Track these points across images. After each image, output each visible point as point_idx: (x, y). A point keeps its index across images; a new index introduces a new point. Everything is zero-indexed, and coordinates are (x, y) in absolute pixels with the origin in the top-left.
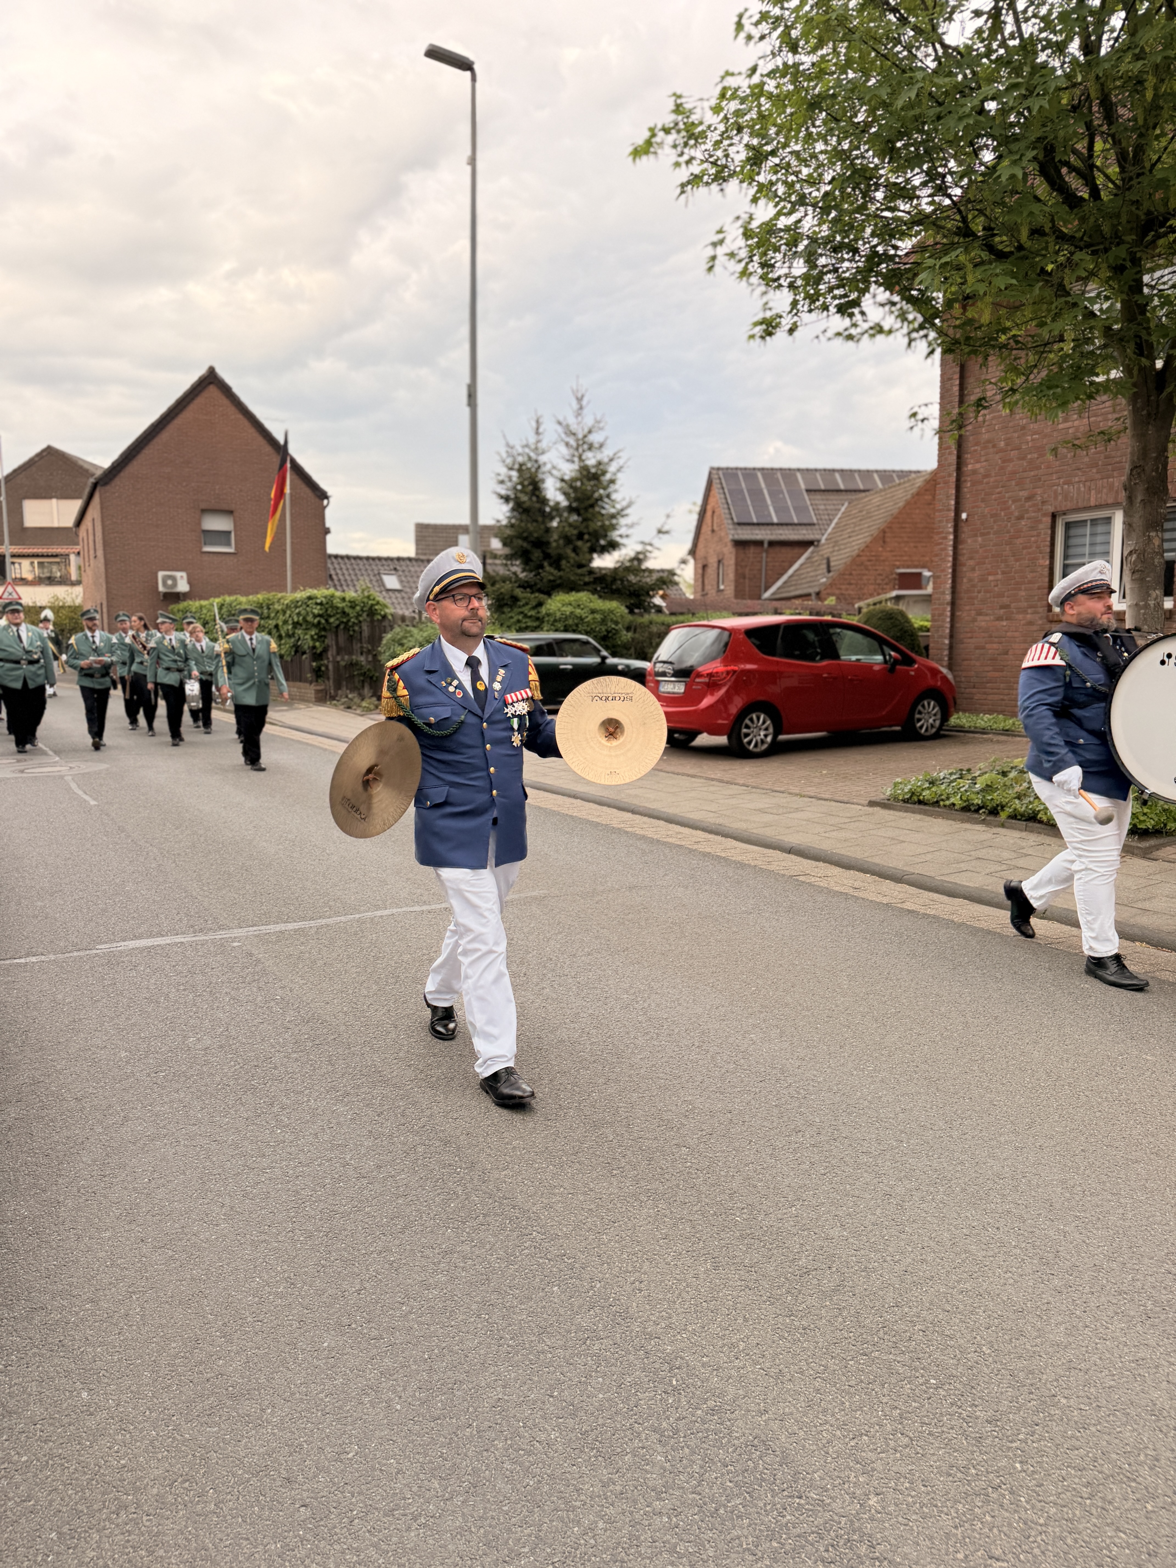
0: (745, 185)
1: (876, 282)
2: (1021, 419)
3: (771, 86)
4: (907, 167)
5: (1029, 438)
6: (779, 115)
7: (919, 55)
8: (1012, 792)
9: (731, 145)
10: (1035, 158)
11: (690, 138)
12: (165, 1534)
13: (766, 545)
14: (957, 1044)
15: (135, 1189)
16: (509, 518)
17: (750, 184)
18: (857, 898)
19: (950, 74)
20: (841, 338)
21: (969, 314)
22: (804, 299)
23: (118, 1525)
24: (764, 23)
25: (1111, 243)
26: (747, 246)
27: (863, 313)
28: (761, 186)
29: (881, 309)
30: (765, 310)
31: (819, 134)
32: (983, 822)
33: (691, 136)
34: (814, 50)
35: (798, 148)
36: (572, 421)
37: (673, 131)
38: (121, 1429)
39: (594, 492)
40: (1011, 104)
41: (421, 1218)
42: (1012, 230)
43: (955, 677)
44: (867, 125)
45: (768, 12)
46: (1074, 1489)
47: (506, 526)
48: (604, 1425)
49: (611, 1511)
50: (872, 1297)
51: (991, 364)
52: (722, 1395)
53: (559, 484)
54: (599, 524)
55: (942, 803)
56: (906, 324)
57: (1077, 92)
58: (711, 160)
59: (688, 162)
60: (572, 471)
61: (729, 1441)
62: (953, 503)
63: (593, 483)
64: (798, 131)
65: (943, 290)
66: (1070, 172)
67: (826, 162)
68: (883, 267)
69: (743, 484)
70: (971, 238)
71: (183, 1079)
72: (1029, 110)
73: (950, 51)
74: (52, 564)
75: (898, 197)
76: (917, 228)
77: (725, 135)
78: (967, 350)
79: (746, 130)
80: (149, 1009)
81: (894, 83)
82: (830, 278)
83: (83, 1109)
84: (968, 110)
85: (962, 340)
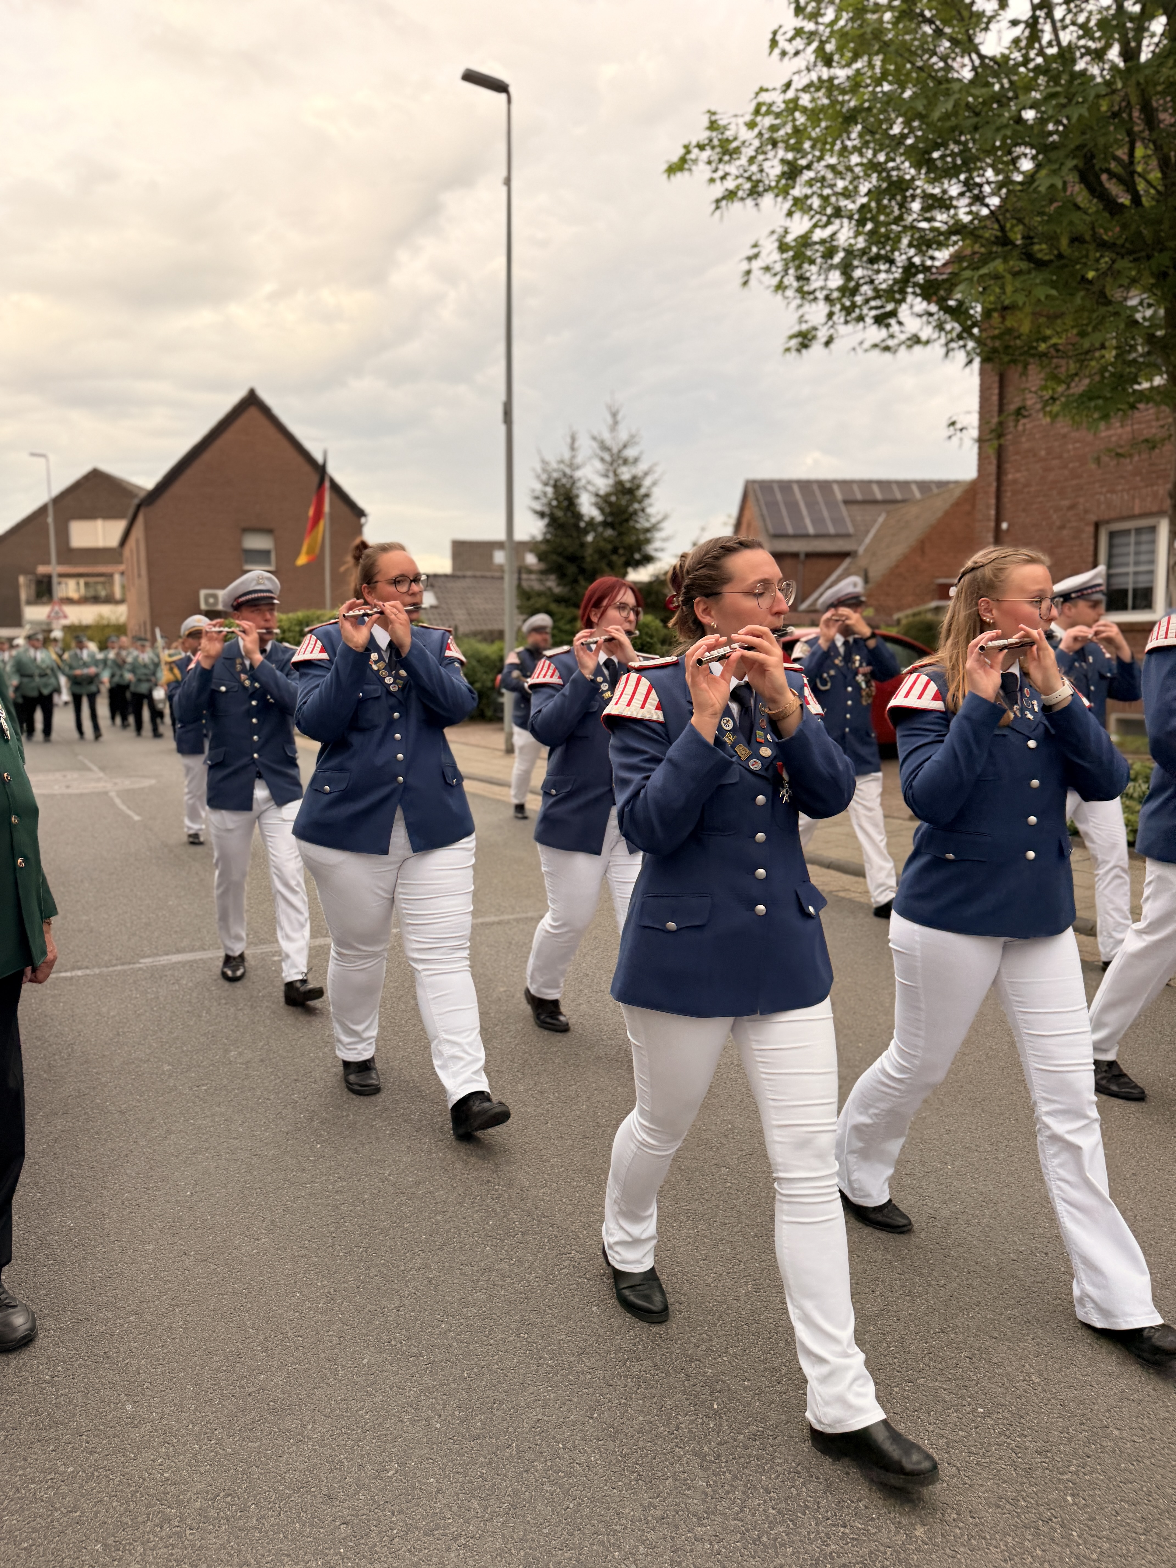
0: (780, 199)
1: (914, 293)
2: (1063, 427)
3: (805, 100)
4: (945, 177)
5: (1070, 447)
6: (814, 129)
7: (955, 65)
9: (766, 159)
10: (1076, 167)
11: (724, 154)
12: (208, 1549)
13: (802, 557)
15: (177, 1202)
16: (545, 534)
17: (785, 198)
19: (987, 84)
20: (877, 350)
21: (1008, 322)
22: (841, 310)
23: (161, 1539)
24: (798, 39)
25: (1153, 249)
26: (782, 259)
27: (900, 323)
28: (796, 201)
29: (918, 320)
30: (800, 323)
31: (854, 147)
33: (724, 153)
34: (848, 65)
35: (833, 161)
36: (606, 436)
37: (708, 148)
38: (165, 1442)
39: (628, 506)
40: (1050, 112)
41: (460, 1235)
42: (1052, 239)
44: (904, 137)
45: (802, 28)
46: (1128, 1524)
47: (541, 542)
48: (644, 1448)
49: (651, 1535)
50: (917, 1322)
51: (1030, 372)
52: (764, 1420)
53: (593, 500)
54: (634, 538)
56: (943, 334)
57: (1117, 98)
58: (746, 175)
59: (723, 178)
60: (606, 485)
61: (772, 1468)
62: (993, 512)
63: (627, 497)
64: (833, 144)
65: (981, 300)
66: (1110, 179)
67: (861, 174)
68: (920, 278)
69: (779, 497)
70: (1009, 247)
71: (225, 1092)
72: (1068, 118)
73: (987, 61)
74: (97, 583)
75: (935, 208)
76: (954, 238)
77: (760, 150)
78: (1006, 359)
79: (781, 145)
80: (192, 1023)
81: (930, 94)
82: (866, 290)
83: (127, 1122)
84: (1004, 120)
85: (1001, 349)
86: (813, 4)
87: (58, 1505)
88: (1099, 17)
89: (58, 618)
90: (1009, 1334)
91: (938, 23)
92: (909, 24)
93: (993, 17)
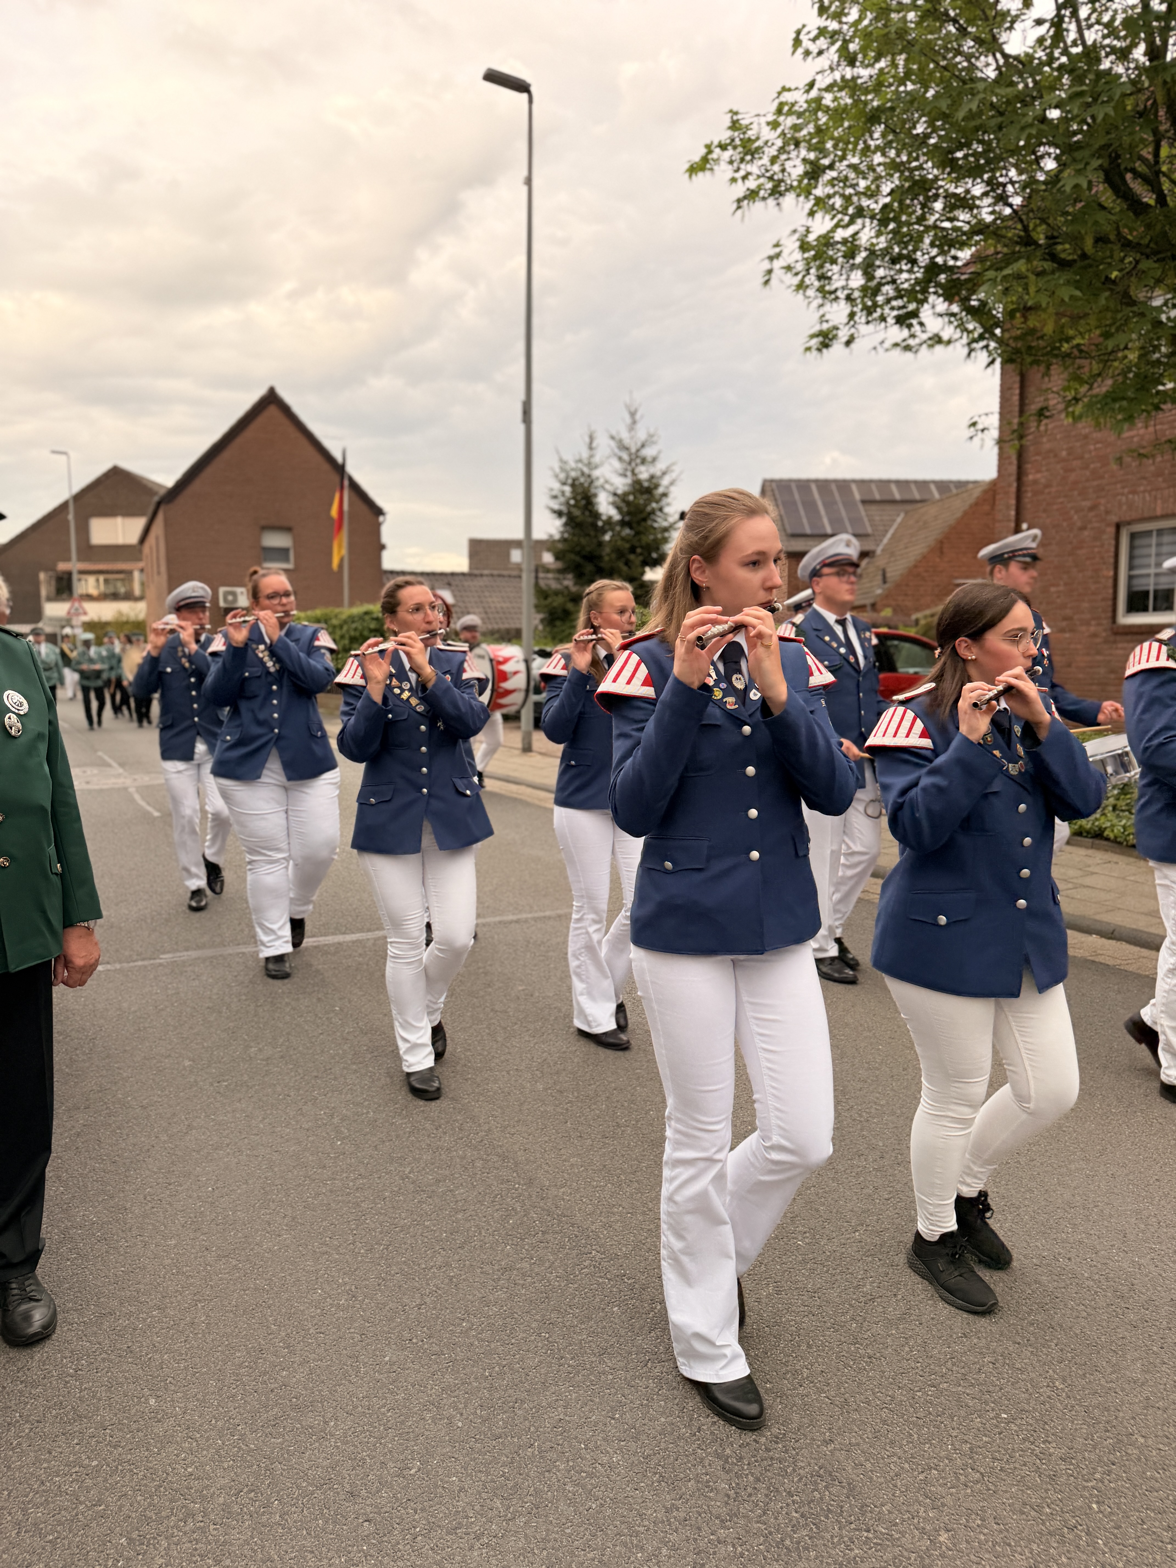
0: (802, 198)
1: (935, 293)
2: (1084, 428)
3: (828, 99)
4: (969, 177)
5: (1092, 447)
6: (837, 129)
7: (978, 64)
9: (788, 159)
10: (1101, 166)
11: (746, 154)
12: (232, 1545)
15: (199, 1197)
16: (562, 533)
17: (807, 197)
19: (1013, 84)
20: (898, 349)
21: (1031, 323)
22: (862, 310)
23: (185, 1533)
24: (822, 39)
26: (804, 259)
27: (921, 324)
28: (819, 201)
29: (940, 319)
30: (821, 322)
31: (878, 148)
33: (748, 152)
34: (872, 65)
35: (855, 160)
36: (625, 435)
37: (729, 147)
38: (189, 1437)
39: (646, 505)
40: (1075, 112)
41: (480, 1233)
42: (1076, 239)
44: (927, 136)
45: (826, 28)
46: (1154, 1533)
47: (559, 541)
48: (666, 1449)
49: (673, 1537)
50: (939, 1327)
51: (1052, 372)
53: (611, 499)
54: (652, 537)
56: (965, 334)
57: (1143, 97)
58: (768, 174)
59: (745, 178)
60: (624, 485)
61: (794, 1470)
62: (1013, 513)
63: (645, 496)
64: (856, 144)
65: (1003, 301)
66: (1135, 178)
67: (884, 174)
68: (942, 277)
69: (797, 496)
70: (1033, 247)
71: (245, 1088)
72: (1093, 117)
73: (1011, 60)
74: (117, 580)
75: (958, 207)
76: (977, 238)
77: (782, 150)
78: (1029, 359)
79: (803, 144)
80: (212, 1019)
81: (954, 94)
82: (888, 289)
83: (148, 1117)
84: (1029, 120)
85: (1023, 350)
86: (837, 3)
87: (82, 1499)
88: (1124, 16)
89: (77, 614)
90: (1032, 1339)
91: (962, 22)
92: (932, 23)
93: (1017, 16)
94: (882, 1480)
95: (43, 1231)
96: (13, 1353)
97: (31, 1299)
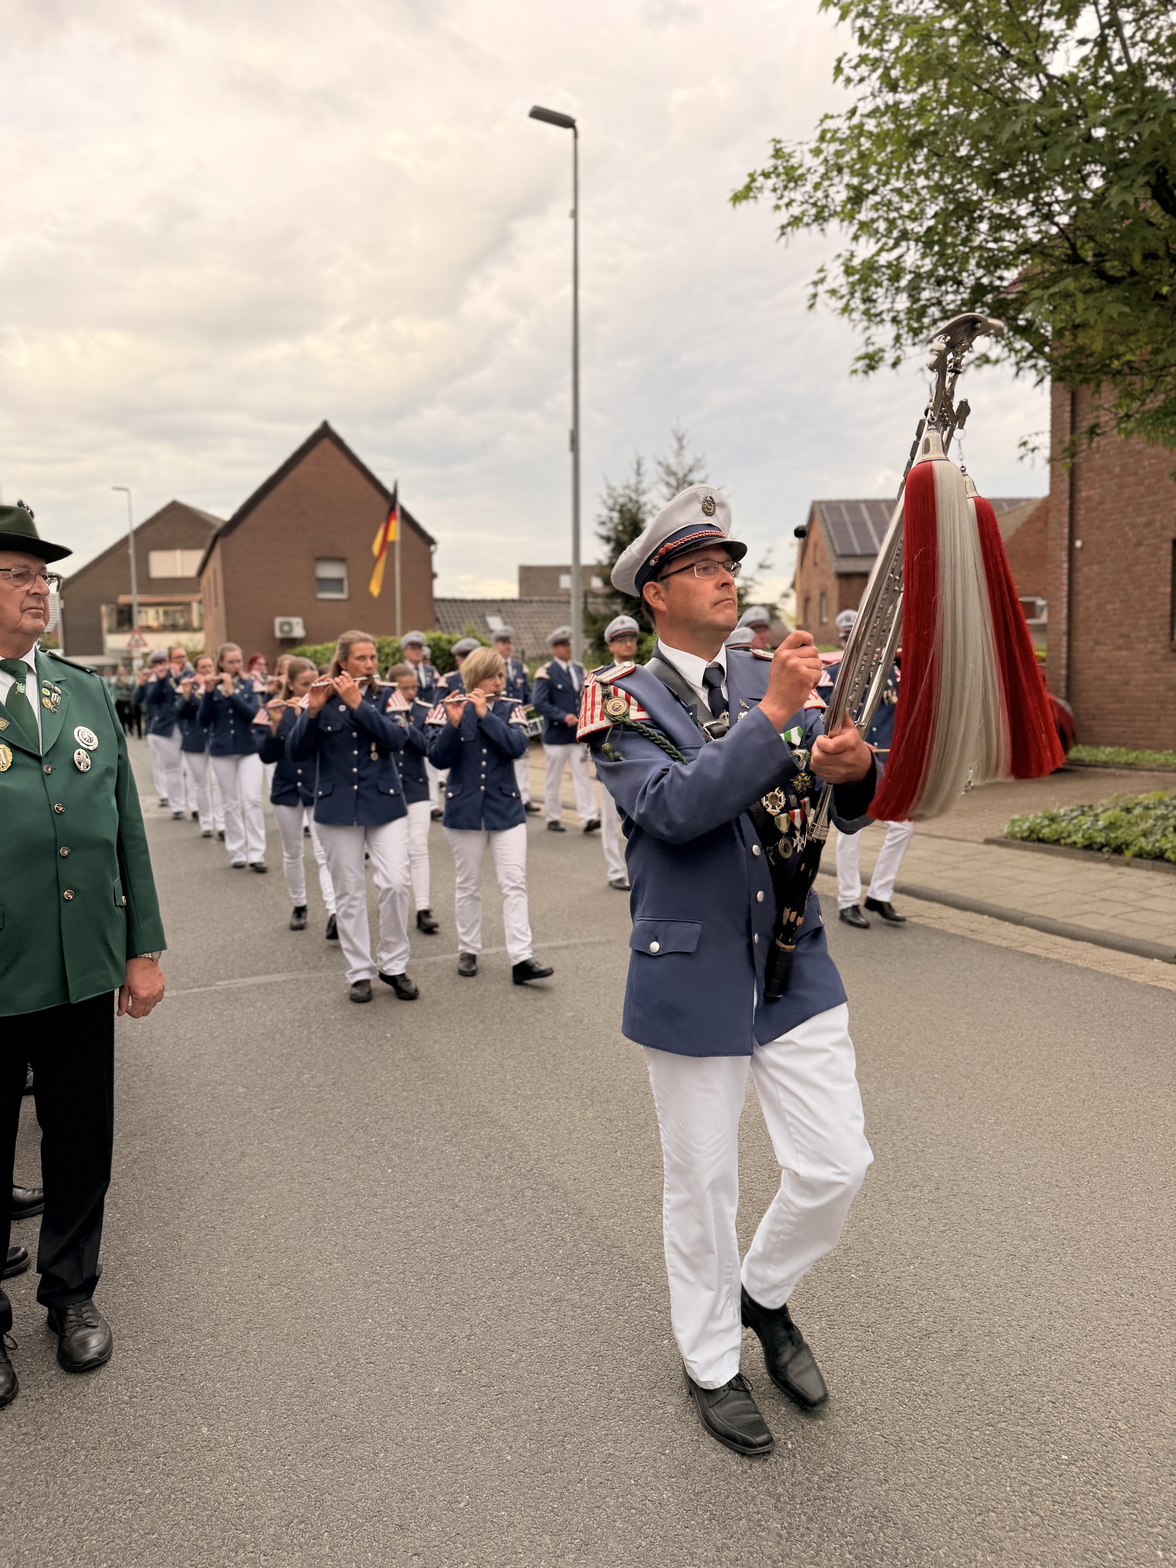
0: (846, 224)
2: (1138, 443)
3: (871, 125)
4: (1014, 197)
5: (1146, 463)
6: (879, 154)
7: (1022, 86)
8: (1137, 830)
9: (832, 185)
10: (1148, 183)
11: (789, 181)
14: (1083, 1096)
15: (252, 1225)
17: (851, 222)
18: (974, 941)
19: (1057, 104)
21: (1080, 341)
22: (908, 332)
24: (863, 66)
26: (848, 283)
28: (863, 225)
30: (867, 345)
31: (921, 172)
32: (1107, 861)
34: (914, 90)
35: (899, 184)
36: (672, 461)
37: (773, 176)
38: (240, 1467)
40: (1121, 130)
41: (530, 1264)
42: (1124, 255)
43: (1073, 709)
44: (970, 158)
45: (867, 55)
48: (717, 1486)
50: (997, 1364)
51: (1103, 389)
55: (1062, 841)
56: (1013, 354)
58: (812, 201)
59: (788, 205)
61: (848, 1511)
62: (1066, 530)
64: (899, 168)
65: (1051, 319)
67: (928, 196)
68: (989, 298)
69: (846, 517)
70: (1081, 265)
71: (298, 1115)
72: (1139, 135)
73: (1055, 81)
74: (175, 612)
75: (1005, 228)
76: (1024, 257)
77: (825, 176)
78: (1079, 377)
79: (846, 170)
80: (265, 1046)
81: (998, 116)
82: (935, 312)
83: (202, 1144)
84: (1073, 139)
85: (1073, 368)
86: (878, 32)
87: (136, 1527)
88: (1169, 34)
89: (137, 645)
90: (1094, 1378)
91: (1004, 44)
92: (973, 48)
93: (1061, 36)
94: (939, 1522)
95: (100, 1258)
96: (70, 1379)
97: (88, 1326)
